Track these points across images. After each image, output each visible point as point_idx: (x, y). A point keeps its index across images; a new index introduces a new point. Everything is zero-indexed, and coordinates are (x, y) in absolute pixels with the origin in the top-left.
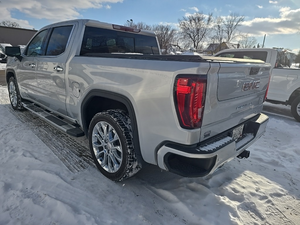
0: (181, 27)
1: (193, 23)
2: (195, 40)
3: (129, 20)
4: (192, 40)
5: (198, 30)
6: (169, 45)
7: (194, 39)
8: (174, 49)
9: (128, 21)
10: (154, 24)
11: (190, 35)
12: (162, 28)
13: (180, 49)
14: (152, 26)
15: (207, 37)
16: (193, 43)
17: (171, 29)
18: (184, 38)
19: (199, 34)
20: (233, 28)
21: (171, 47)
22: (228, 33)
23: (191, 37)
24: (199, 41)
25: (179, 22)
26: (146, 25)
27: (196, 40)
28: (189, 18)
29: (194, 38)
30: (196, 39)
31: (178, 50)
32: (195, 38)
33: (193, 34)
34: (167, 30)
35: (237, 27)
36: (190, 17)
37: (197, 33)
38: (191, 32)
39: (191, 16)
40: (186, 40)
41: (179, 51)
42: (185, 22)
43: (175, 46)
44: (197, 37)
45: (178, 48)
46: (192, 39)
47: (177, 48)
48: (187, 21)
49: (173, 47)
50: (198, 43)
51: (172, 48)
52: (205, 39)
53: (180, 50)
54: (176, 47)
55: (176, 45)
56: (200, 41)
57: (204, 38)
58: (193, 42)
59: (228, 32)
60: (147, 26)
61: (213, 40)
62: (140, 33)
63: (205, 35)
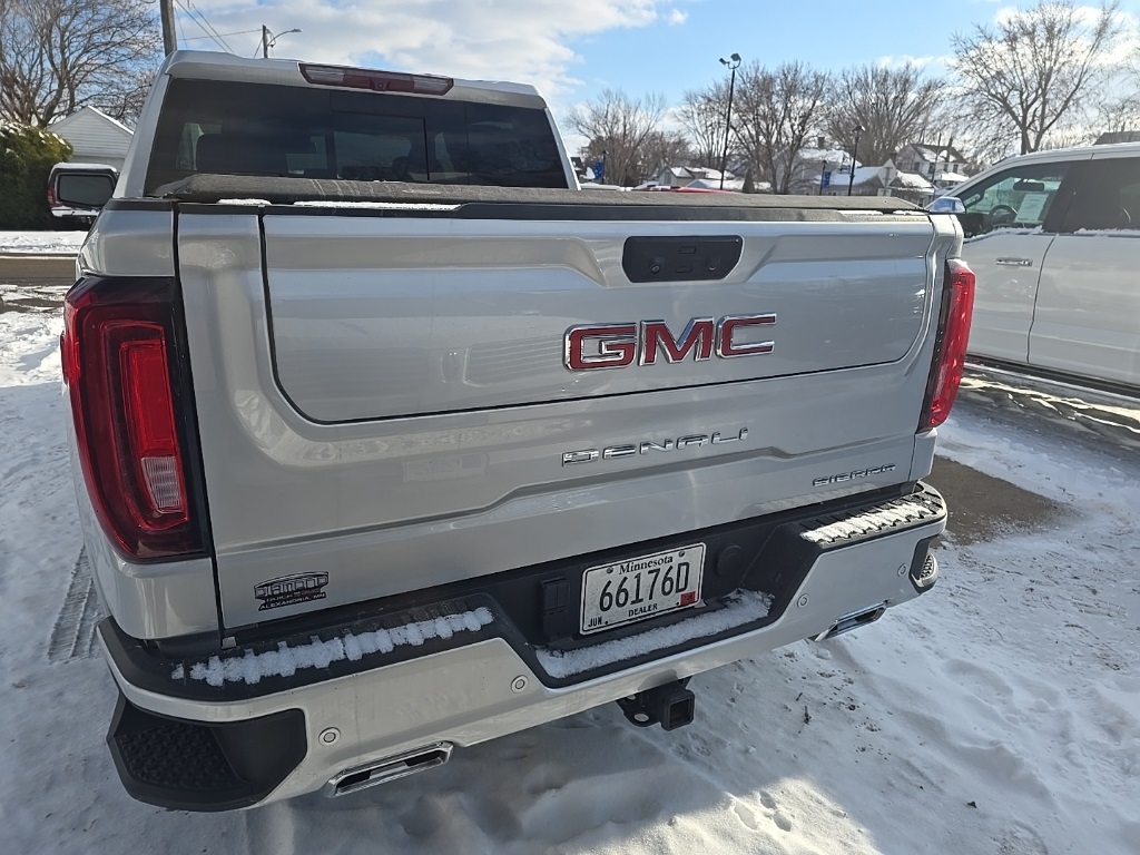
0: (966, 67)
1: (1024, 47)
2: (1029, 119)
4: (1014, 122)
5: (1045, 76)
6: (911, 148)
7: (1025, 117)
8: (932, 164)
9: (722, 60)
10: (848, 67)
11: (1004, 100)
12: (883, 79)
13: (964, 161)
14: (836, 73)
15: (1085, 106)
16: (1020, 135)
17: (920, 79)
18: (977, 114)
19: (1050, 96)
21: (921, 154)
23: (1008, 109)
24: (1047, 122)
25: (954, 48)
27: (1033, 121)
28: (1007, 26)
29: (1025, 111)
30: (1034, 116)
31: (951, 167)
32: (1031, 110)
33: (1022, 94)
34: (905, 83)
36: (1010, 23)
37: (1040, 92)
38: (1014, 87)
39: (1013, 20)
40: (985, 125)
41: (955, 171)
42: (985, 45)
43: (937, 149)
44: (1040, 108)
45: (952, 158)
46: (1015, 118)
47: (947, 159)
48: (995, 43)
49: (929, 156)
50: (1042, 131)
51: (924, 158)
52: (1079, 117)
53: (961, 167)
54: (944, 153)
55: (943, 148)
56: (1054, 125)
57: (1073, 109)
58: (1017, 129)
61: (1112, 115)
62: (449, 95)
63: (1078, 94)
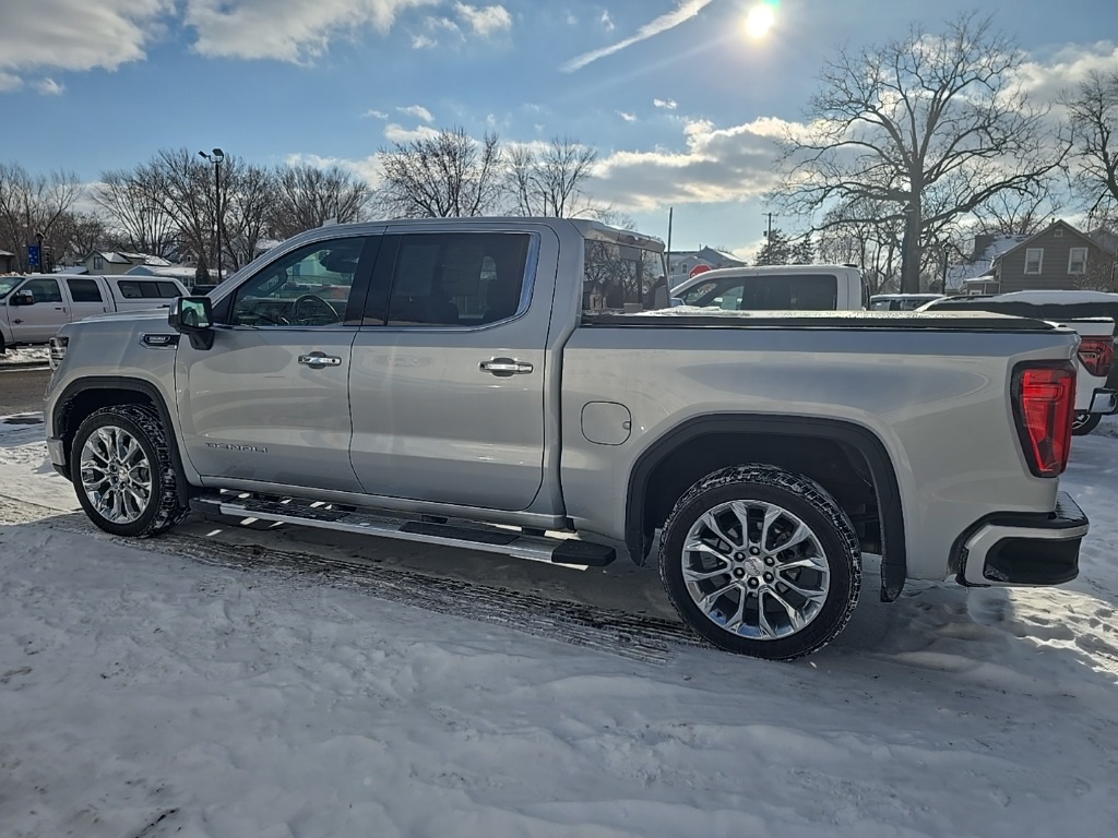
3: (209, 152)
5: (454, 190)
9: (201, 153)
10: (282, 164)
11: (429, 205)
12: (313, 179)
14: (271, 169)
17: (350, 182)
19: (459, 206)
20: (566, 185)
22: (554, 202)
26: (246, 168)
34: (333, 184)
35: (579, 183)
37: (451, 202)
39: (422, 143)
59: (553, 197)
60: (250, 171)
